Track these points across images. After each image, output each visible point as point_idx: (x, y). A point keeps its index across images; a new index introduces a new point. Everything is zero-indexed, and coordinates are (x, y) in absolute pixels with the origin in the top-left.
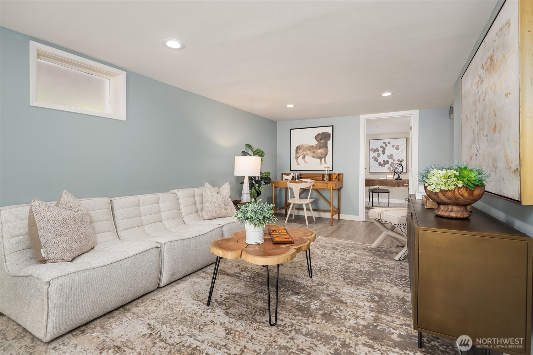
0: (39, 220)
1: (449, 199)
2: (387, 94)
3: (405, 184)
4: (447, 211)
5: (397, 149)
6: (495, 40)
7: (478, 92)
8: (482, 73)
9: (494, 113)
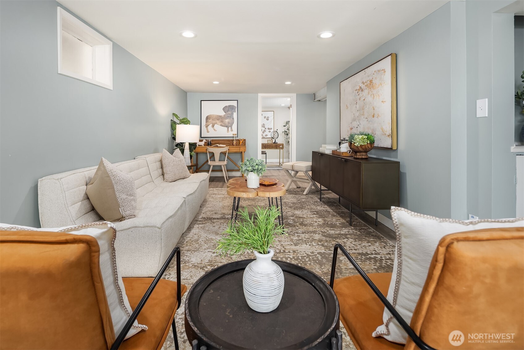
0: (116, 183)
1: (363, 149)
2: (288, 83)
3: (280, 147)
4: (361, 155)
5: (268, 120)
6: (374, 74)
7: (359, 95)
8: (363, 86)
9: (373, 108)
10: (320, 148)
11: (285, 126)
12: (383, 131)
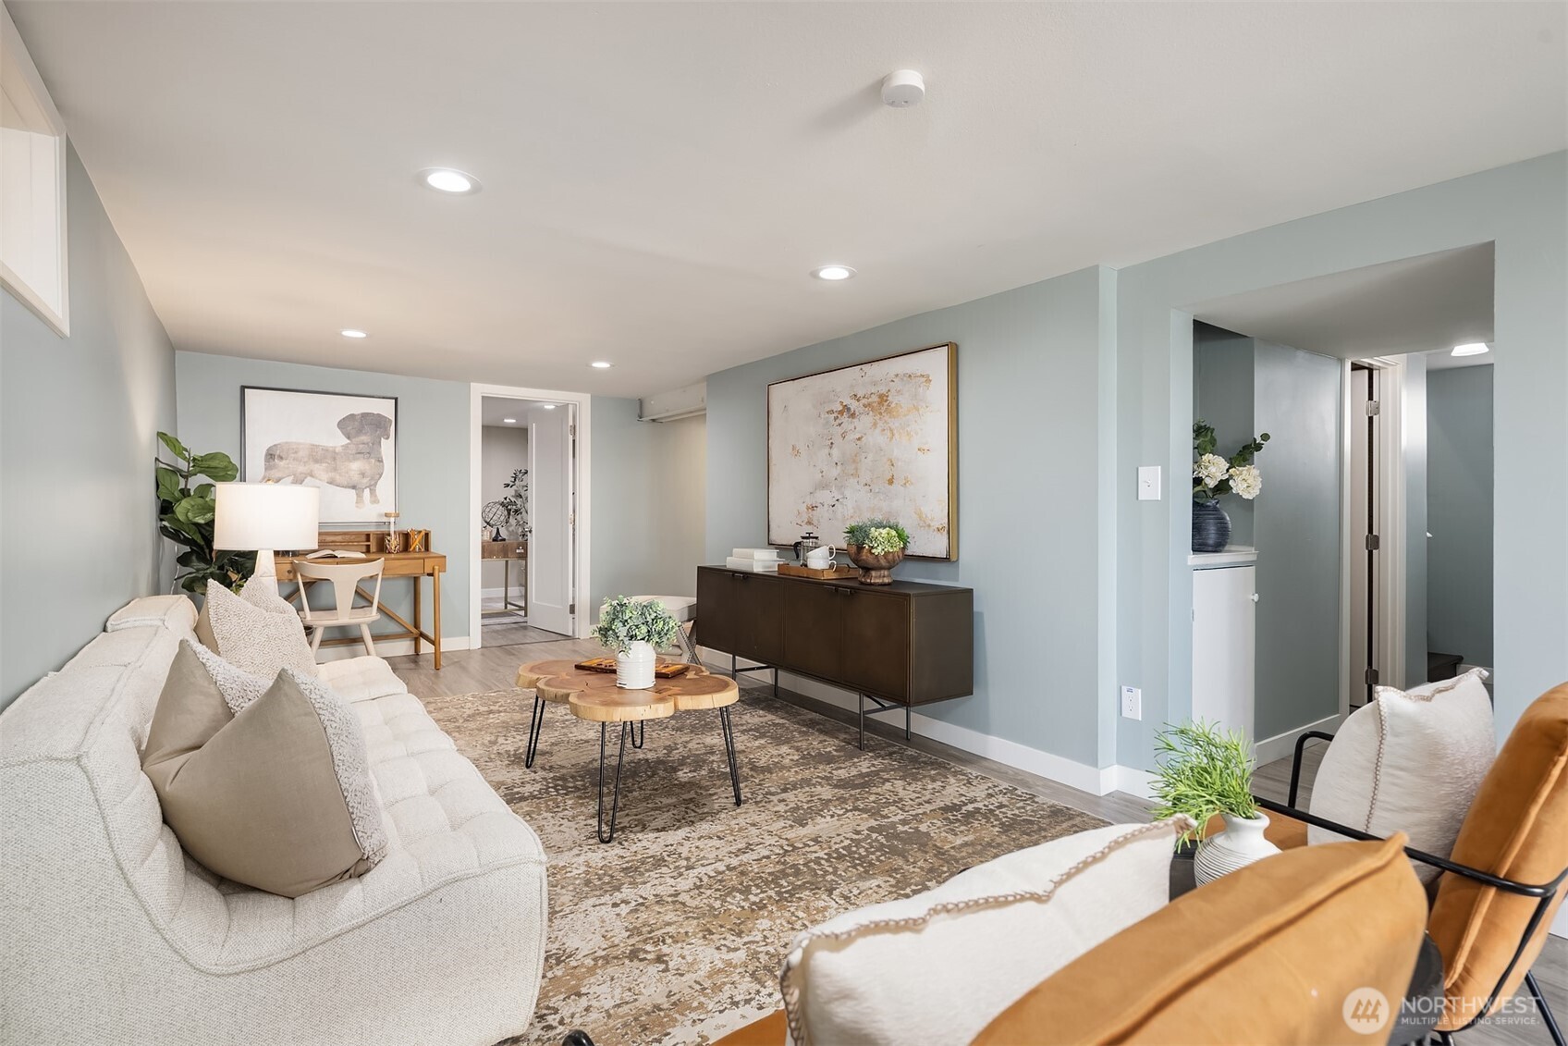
1: (887, 562)
2: (601, 365)
6: (893, 381)
7: (840, 425)
8: (854, 405)
9: (889, 463)
10: (728, 558)
11: (507, 485)
12: (920, 518)
